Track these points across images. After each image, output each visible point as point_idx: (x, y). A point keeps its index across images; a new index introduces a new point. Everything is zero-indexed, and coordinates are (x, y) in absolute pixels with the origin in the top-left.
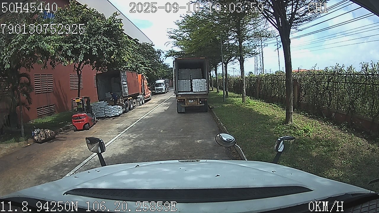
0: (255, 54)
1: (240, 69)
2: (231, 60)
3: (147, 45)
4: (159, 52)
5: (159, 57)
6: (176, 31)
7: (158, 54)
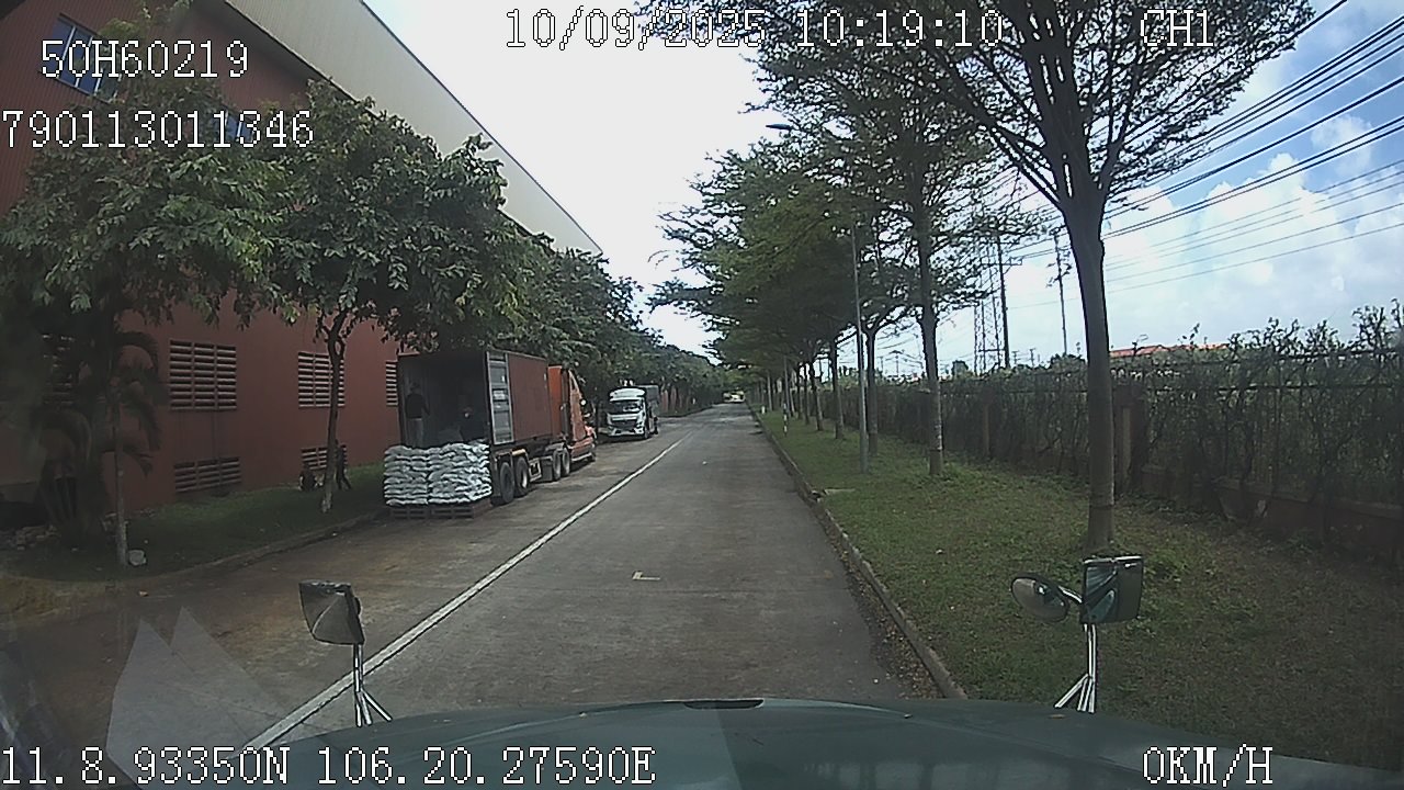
0: (978, 296)
1: (924, 351)
2: (888, 318)
3: (582, 257)
4: (626, 288)
5: (625, 303)
6: (692, 212)
7: (620, 292)
